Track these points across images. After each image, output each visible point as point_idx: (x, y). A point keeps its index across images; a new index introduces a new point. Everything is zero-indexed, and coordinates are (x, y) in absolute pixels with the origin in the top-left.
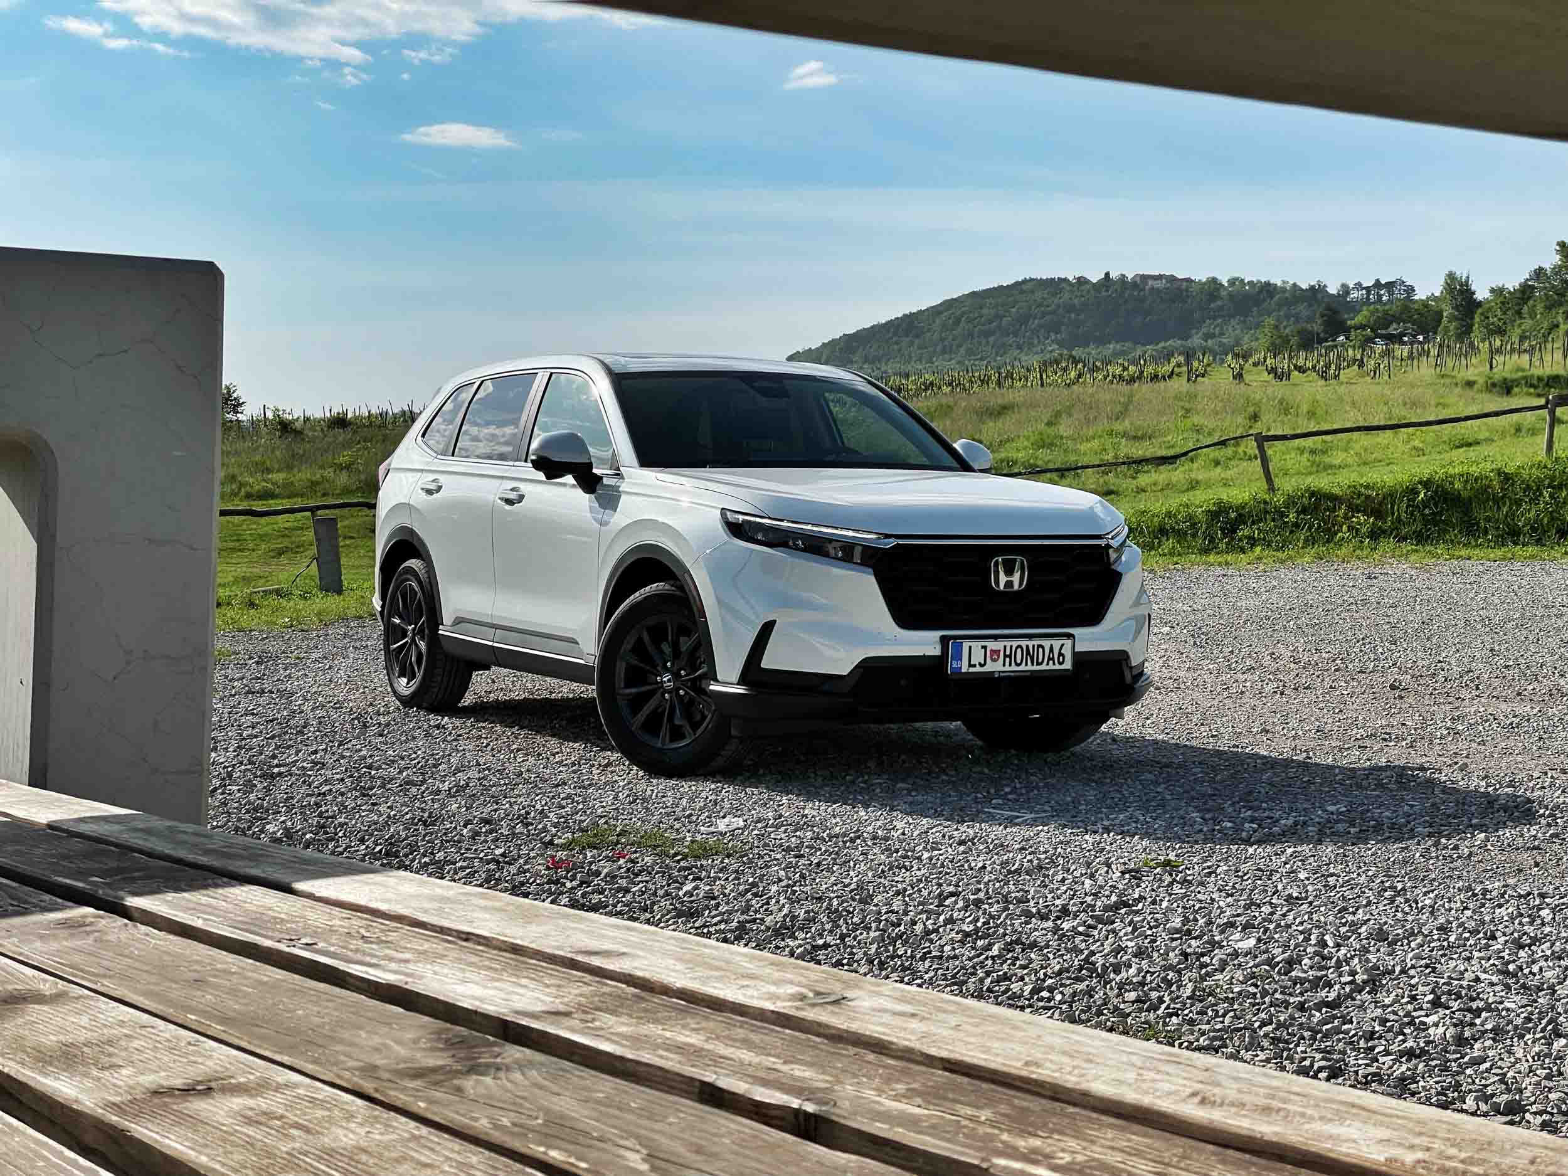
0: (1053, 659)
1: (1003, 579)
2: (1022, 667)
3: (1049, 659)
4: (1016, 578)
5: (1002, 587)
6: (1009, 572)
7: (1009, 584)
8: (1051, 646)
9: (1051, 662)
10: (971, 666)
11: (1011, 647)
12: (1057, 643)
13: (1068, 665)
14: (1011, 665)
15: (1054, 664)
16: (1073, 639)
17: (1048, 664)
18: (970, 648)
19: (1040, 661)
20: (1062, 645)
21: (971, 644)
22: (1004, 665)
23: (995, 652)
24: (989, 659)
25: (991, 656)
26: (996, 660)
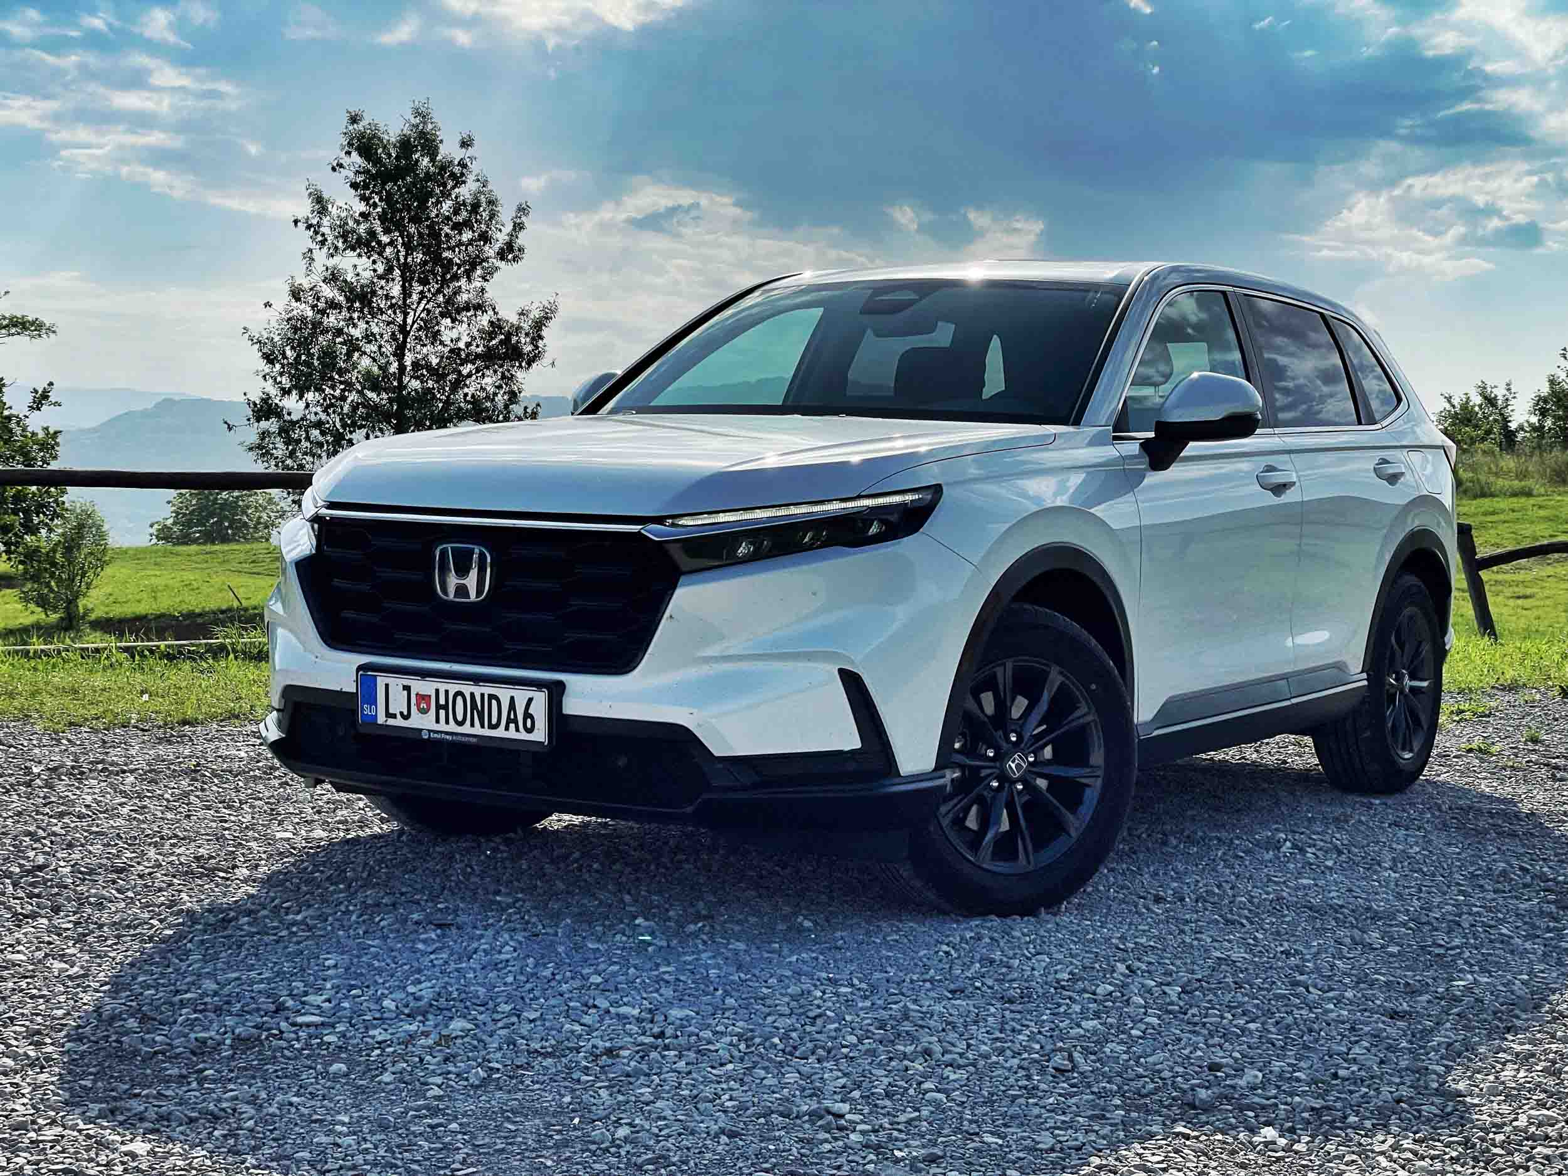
0: (516, 721)
1: (453, 581)
2: (466, 729)
3: (509, 720)
4: (471, 582)
5: (451, 596)
6: (462, 571)
7: (462, 590)
8: (512, 698)
9: (512, 726)
10: (389, 715)
11: (447, 692)
12: (521, 696)
13: (540, 735)
14: (447, 722)
15: (517, 730)
16: (556, 692)
17: (507, 728)
18: (387, 686)
19: (494, 721)
20: (530, 700)
21: (387, 680)
22: (438, 721)
23: (422, 698)
24: (414, 708)
25: (418, 705)
26: (424, 712)
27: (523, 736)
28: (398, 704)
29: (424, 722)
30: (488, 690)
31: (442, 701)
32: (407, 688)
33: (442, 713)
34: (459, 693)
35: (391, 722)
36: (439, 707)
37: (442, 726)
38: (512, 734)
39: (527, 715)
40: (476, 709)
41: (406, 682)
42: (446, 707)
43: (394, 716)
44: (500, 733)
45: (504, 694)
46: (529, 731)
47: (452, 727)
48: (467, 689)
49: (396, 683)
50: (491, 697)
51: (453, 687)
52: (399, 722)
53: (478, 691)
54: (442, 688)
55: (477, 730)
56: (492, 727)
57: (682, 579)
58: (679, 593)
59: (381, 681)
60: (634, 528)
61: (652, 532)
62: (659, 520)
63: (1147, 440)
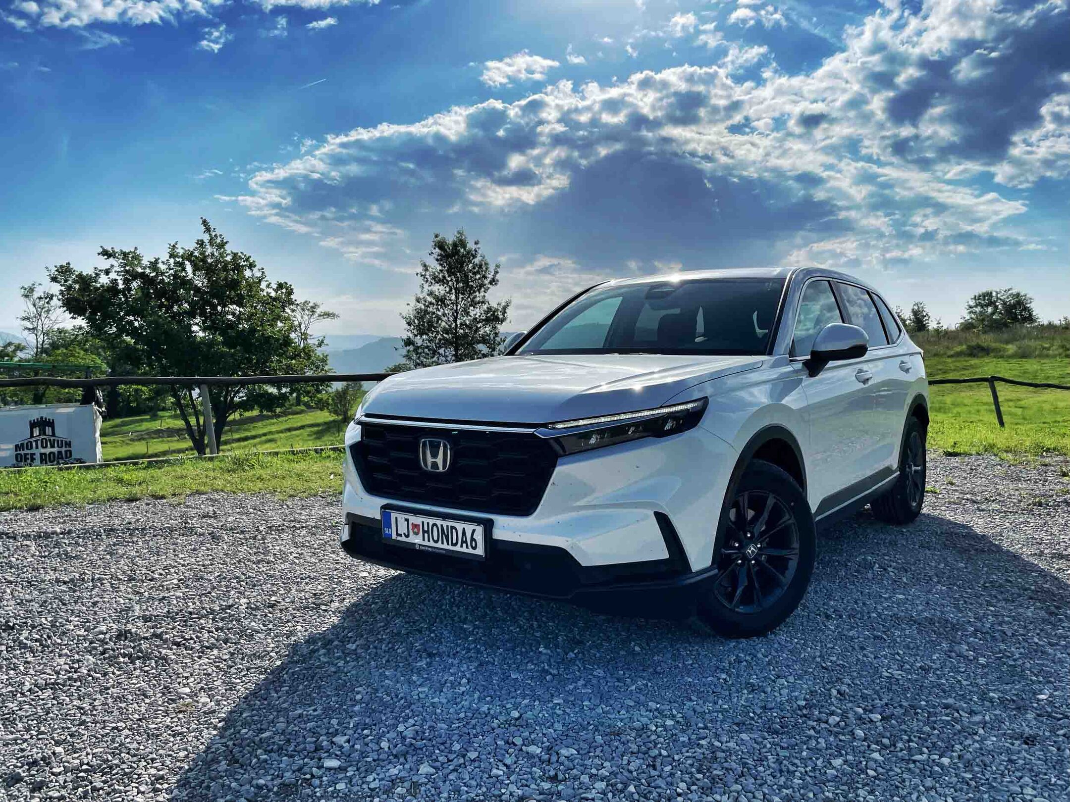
0: (466, 542)
1: (430, 460)
2: (439, 545)
3: (463, 542)
4: (439, 460)
5: (429, 468)
6: (435, 455)
7: (435, 465)
8: (464, 530)
9: (464, 545)
10: (398, 535)
11: (428, 524)
12: (469, 528)
13: (480, 551)
14: (429, 541)
15: (467, 547)
16: (488, 526)
17: (462, 546)
18: (396, 518)
19: (454, 542)
20: (474, 531)
21: (397, 515)
22: (424, 540)
23: (416, 526)
24: (411, 532)
25: (413, 529)
26: (417, 534)
27: (470, 551)
28: (403, 529)
29: (416, 540)
30: (451, 523)
31: (426, 529)
32: (407, 520)
33: (426, 535)
34: (434, 525)
35: (399, 538)
36: (424, 532)
37: (426, 543)
38: (464, 549)
39: (473, 539)
40: (445, 534)
41: (407, 517)
42: (428, 532)
43: (401, 535)
44: (458, 548)
45: (460, 526)
46: (474, 548)
47: (432, 544)
48: (439, 522)
49: (401, 517)
50: (453, 528)
51: (431, 521)
52: (403, 539)
53: (445, 523)
54: (426, 520)
55: (445, 546)
56: (453, 545)
57: (559, 461)
58: (558, 470)
59: (394, 515)
60: (530, 431)
61: (541, 433)
62: (545, 425)
63: (807, 360)
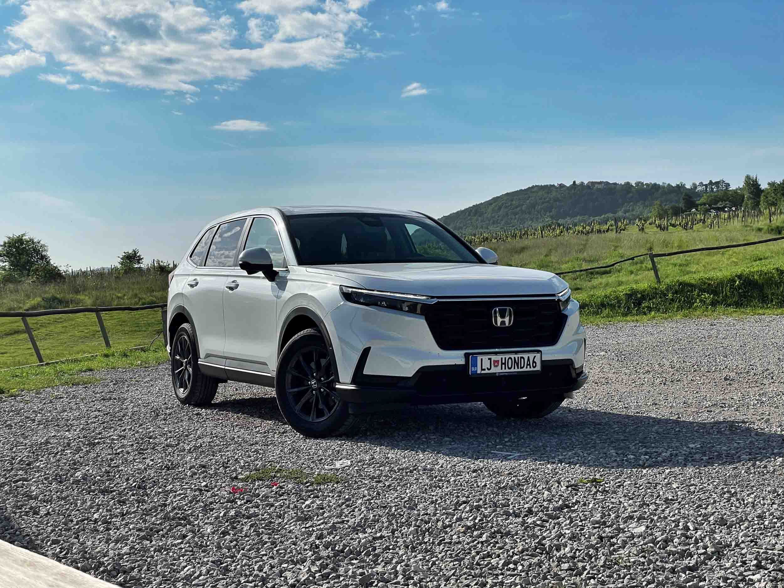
0: (530, 365)
1: (499, 320)
2: (512, 370)
3: (527, 365)
4: (507, 320)
5: (499, 325)
6: (503, 316)
7: (503, 323)
8: (528, 358)
12: (531, 356)
13: (538, 368)
15: (530, 367)
16: (541, 353)
17: (527, 368)
19: (522, 366)
21: (481, 357)
23: (496, 362)
24: (493, 366)
25: (494, 364)
26: (497, 366)
27: (532, 369)
28: (486, 364)
29: (496, 370)
30: (520, 355)
32: (490, 359)
34: (510, 358)
36: (502, 364)
37: (504, 370)
39: (534, 362)
40: (516, 363)
42: (505, 364)
43: (484, 370)
44: (524, 369)
45: (526, 356)
46: (535, 367)
47: (507, 370)
48: (512, 356)
49: (486, 358)
50: (521, 358)
51: (507, 357)
52: (487, 371)
53: (516, 356)
54: (503, 357)
55: (516, 370)
59: (478, 358)
60: (556, 298)
